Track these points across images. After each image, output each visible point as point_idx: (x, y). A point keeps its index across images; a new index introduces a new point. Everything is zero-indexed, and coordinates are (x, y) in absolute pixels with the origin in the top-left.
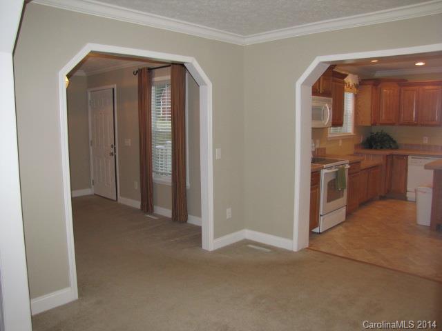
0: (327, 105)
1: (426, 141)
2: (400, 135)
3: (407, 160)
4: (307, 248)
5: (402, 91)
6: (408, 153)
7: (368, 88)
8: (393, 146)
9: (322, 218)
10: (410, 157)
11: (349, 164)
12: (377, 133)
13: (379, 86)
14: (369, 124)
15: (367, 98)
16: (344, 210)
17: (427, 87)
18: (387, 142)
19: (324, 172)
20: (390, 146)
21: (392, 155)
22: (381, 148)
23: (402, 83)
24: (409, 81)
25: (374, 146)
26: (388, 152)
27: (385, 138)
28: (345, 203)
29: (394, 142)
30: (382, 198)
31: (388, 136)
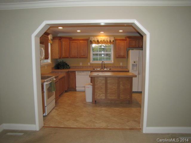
0: (42, 49)
1: (81, 64)
2: (71, 62)
3: (75, 73)
4: (43, 127)
5: (71, 43)
6: (75, 70)
7: (57, 41)
8: (68, 68)
9: (46, 108)
10: (76, 72)
11: (55, 78)
12: (61, 62)
13: (61, 40)
14: (58, 58)
15: (56, 46)
16: (54, 101)
17: (81, 41)
18: (65, 66)
19: (45, 84)
20: (67, 67)
21: (69, 71)
22: (63, 69)
23: (70, 39)
24: (73, 39)
25: (60, 68)
26: (67, 70)
27: (64, 64)
28: (54, 97)
29: (68, 65)
30: (66, 91)
31: (66, 63)
